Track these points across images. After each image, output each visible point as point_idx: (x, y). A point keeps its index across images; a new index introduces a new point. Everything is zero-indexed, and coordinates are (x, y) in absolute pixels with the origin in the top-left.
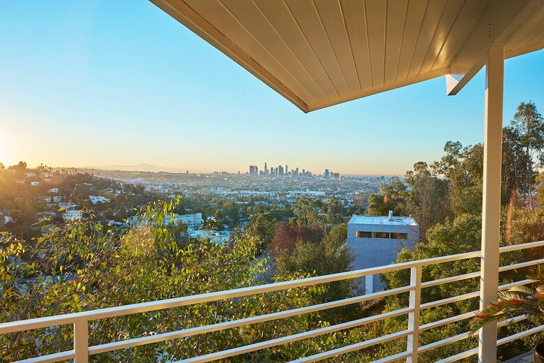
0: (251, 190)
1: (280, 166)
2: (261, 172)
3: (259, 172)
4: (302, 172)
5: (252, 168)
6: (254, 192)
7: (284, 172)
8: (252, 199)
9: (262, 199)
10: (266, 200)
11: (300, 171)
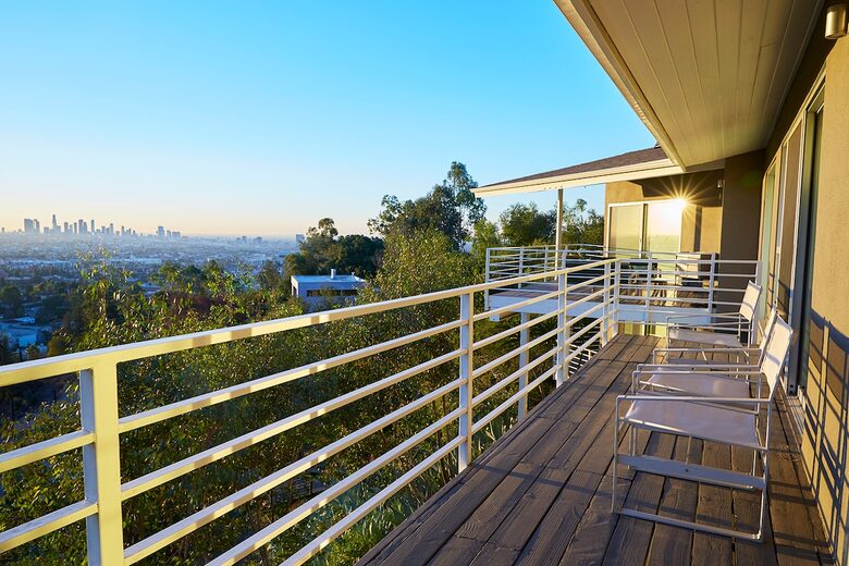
0: (32, 257)
1: (81, 221)
2: (46, 229)
3: (42, 230)
4: (120, 230)
5: (28, 222)
6: (39, 262)
7: (89, 229)
8: (37, 272)
9: (55, 271)
10: (62, 273)
11: (117, 228)
